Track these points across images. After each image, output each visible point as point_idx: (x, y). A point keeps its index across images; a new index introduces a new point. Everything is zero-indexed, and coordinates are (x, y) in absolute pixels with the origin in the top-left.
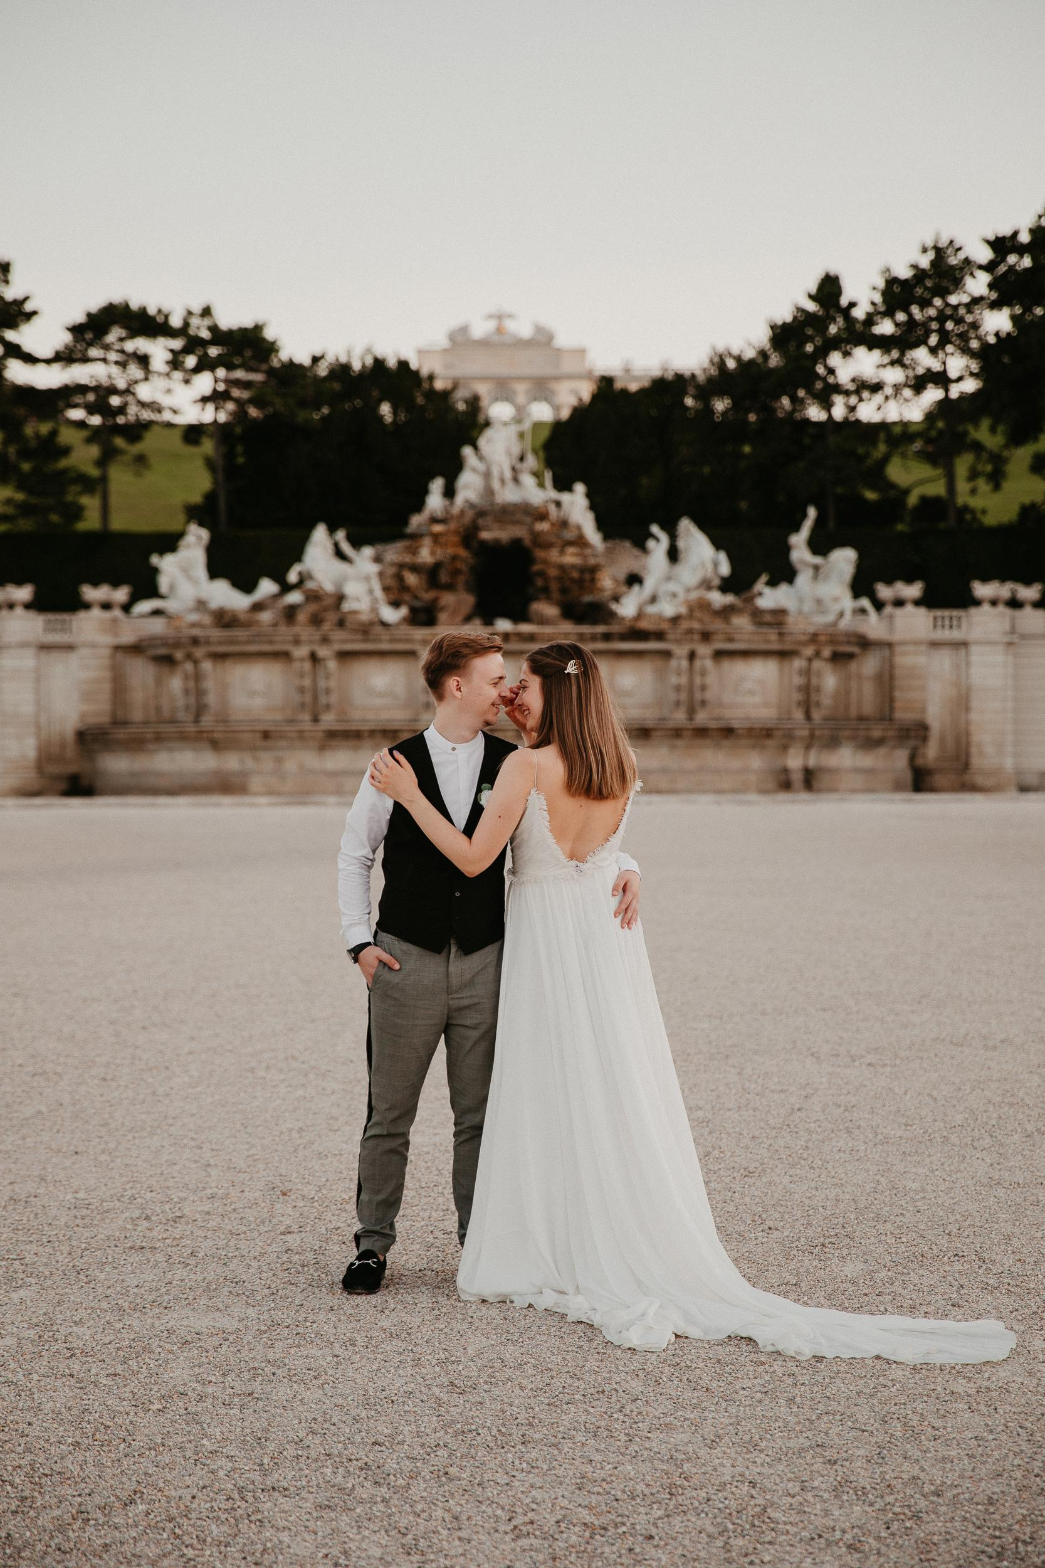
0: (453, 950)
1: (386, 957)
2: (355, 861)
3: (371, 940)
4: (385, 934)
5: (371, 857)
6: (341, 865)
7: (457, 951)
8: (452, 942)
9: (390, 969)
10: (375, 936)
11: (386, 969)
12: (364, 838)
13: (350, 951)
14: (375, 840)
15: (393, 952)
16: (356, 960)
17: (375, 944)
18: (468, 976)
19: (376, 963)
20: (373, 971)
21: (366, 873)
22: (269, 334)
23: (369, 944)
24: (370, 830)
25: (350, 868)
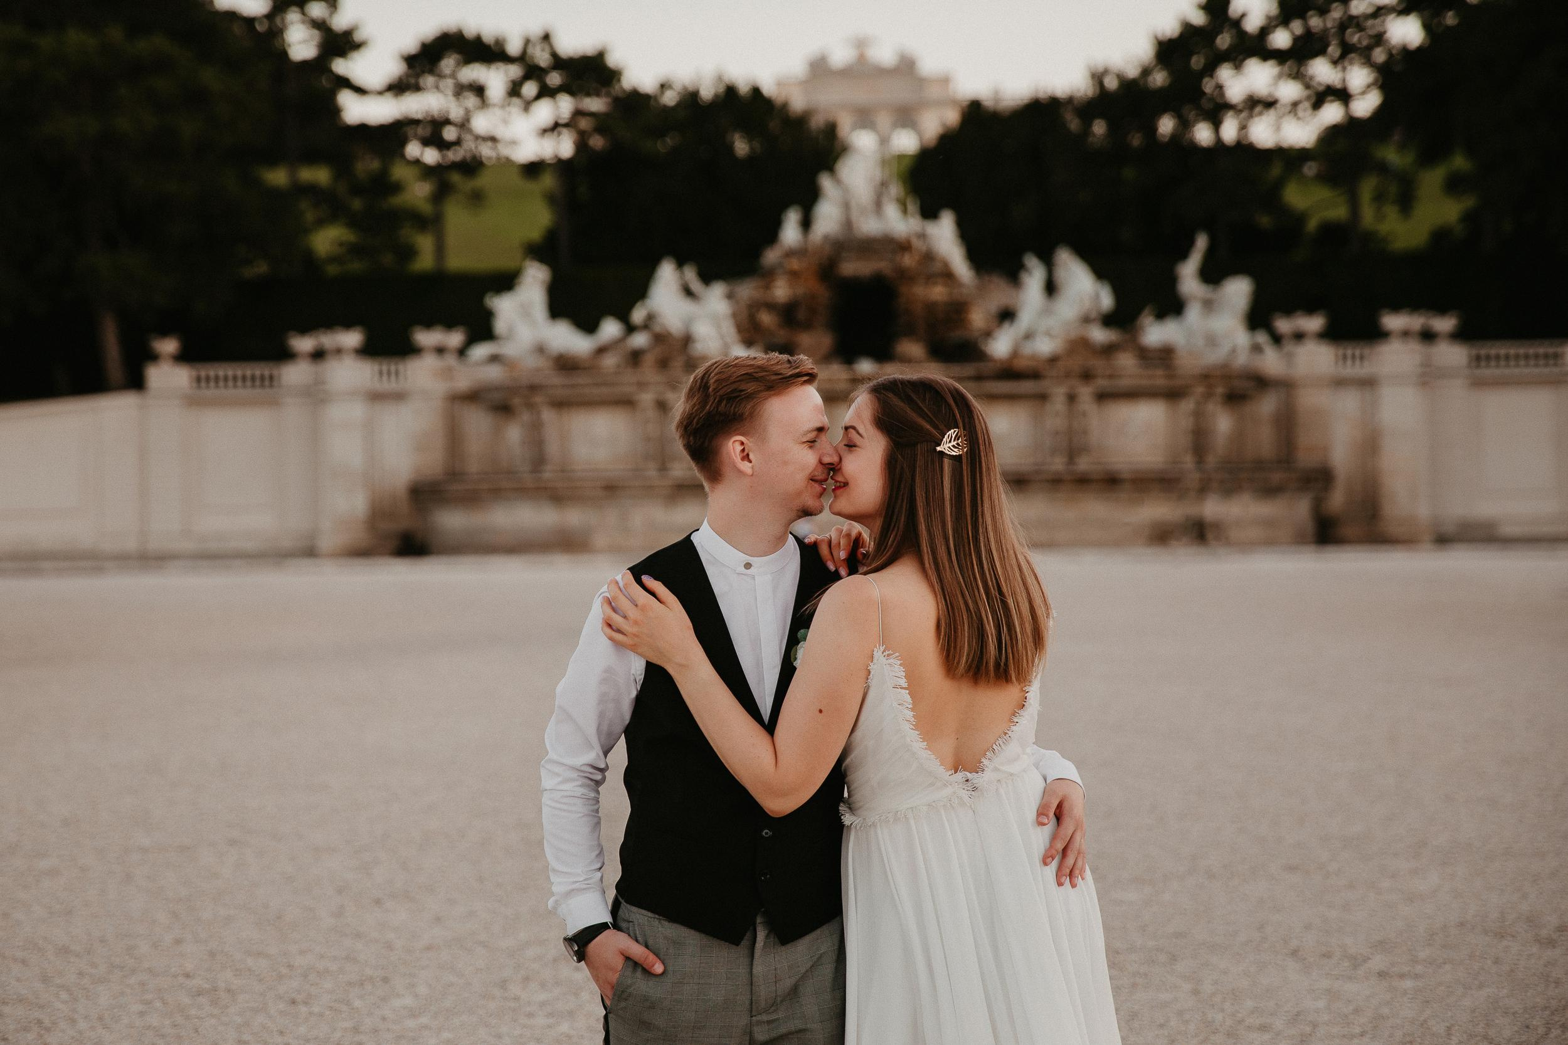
0: (761, 935)
1: (637, 950)
2: (575, 775)
3: (607, 918)
4: (634, 909)
5: (602, 766)
6: (548, 782)
7: (767, 936)
8: (759, 920)
9: (647, 972)
10: (615, 911)
11: (639, 974)
12: (591, 730)
13: (569, 940)
14: (609, 734)
15: (650, 942)
16: (581, 956)
17: (616, 926)
18: (788, 983)
19: (619, 962)
20: (614, 977)
21: (593, 795)
22: (612, 61)
23: (603, 927)
24: (601, 715)
25: (568, 786)
